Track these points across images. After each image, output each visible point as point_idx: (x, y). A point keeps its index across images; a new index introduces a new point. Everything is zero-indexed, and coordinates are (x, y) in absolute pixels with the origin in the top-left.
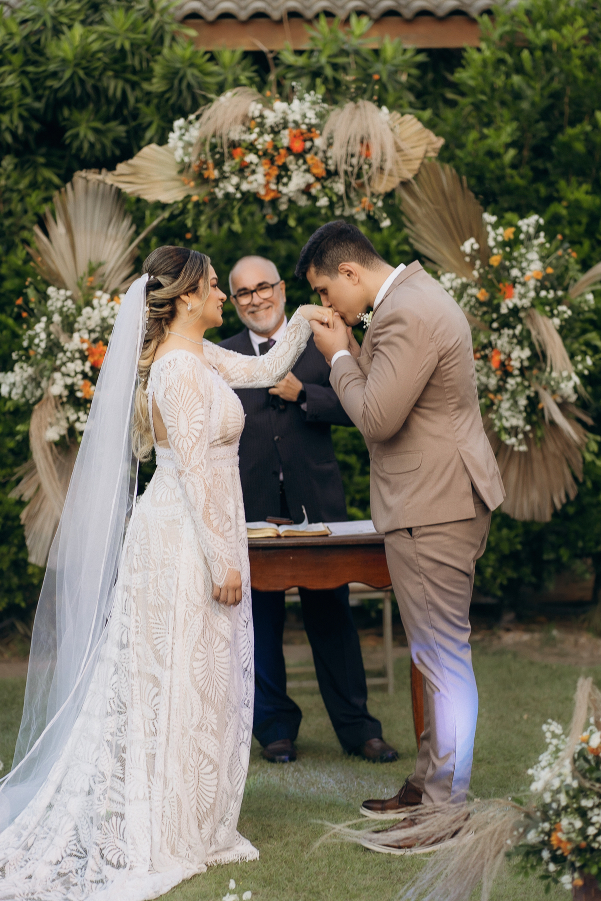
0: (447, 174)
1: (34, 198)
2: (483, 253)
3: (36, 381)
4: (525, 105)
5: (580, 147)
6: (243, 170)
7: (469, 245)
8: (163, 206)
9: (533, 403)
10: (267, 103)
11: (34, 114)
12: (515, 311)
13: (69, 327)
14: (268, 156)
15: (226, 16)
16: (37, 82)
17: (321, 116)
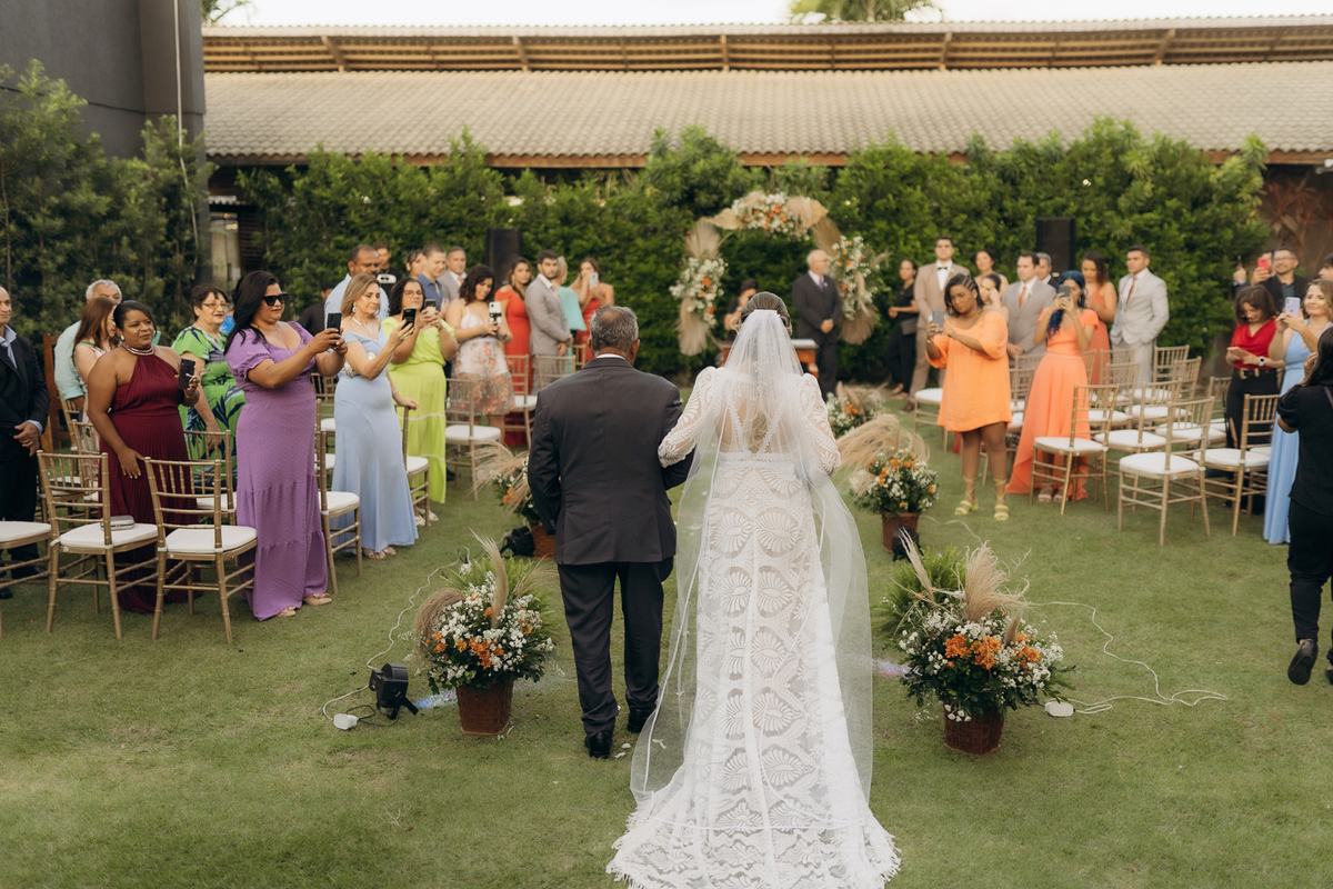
0: (829, 222)
1: (684, 222)
2: (840, 250)
3: (685, 290)
4: (863, 191)
5: (882, 208)
6: (758, 219)
7: (835, 246)
8: (729, 231)
9: (856, 303)
10: (767, 195)
11: (685, 191)
12: (851, 271)
13: (696, 271)
14: (767, 214)
15: (756, 153)
16: (686, 180)
17: (786, 201)
